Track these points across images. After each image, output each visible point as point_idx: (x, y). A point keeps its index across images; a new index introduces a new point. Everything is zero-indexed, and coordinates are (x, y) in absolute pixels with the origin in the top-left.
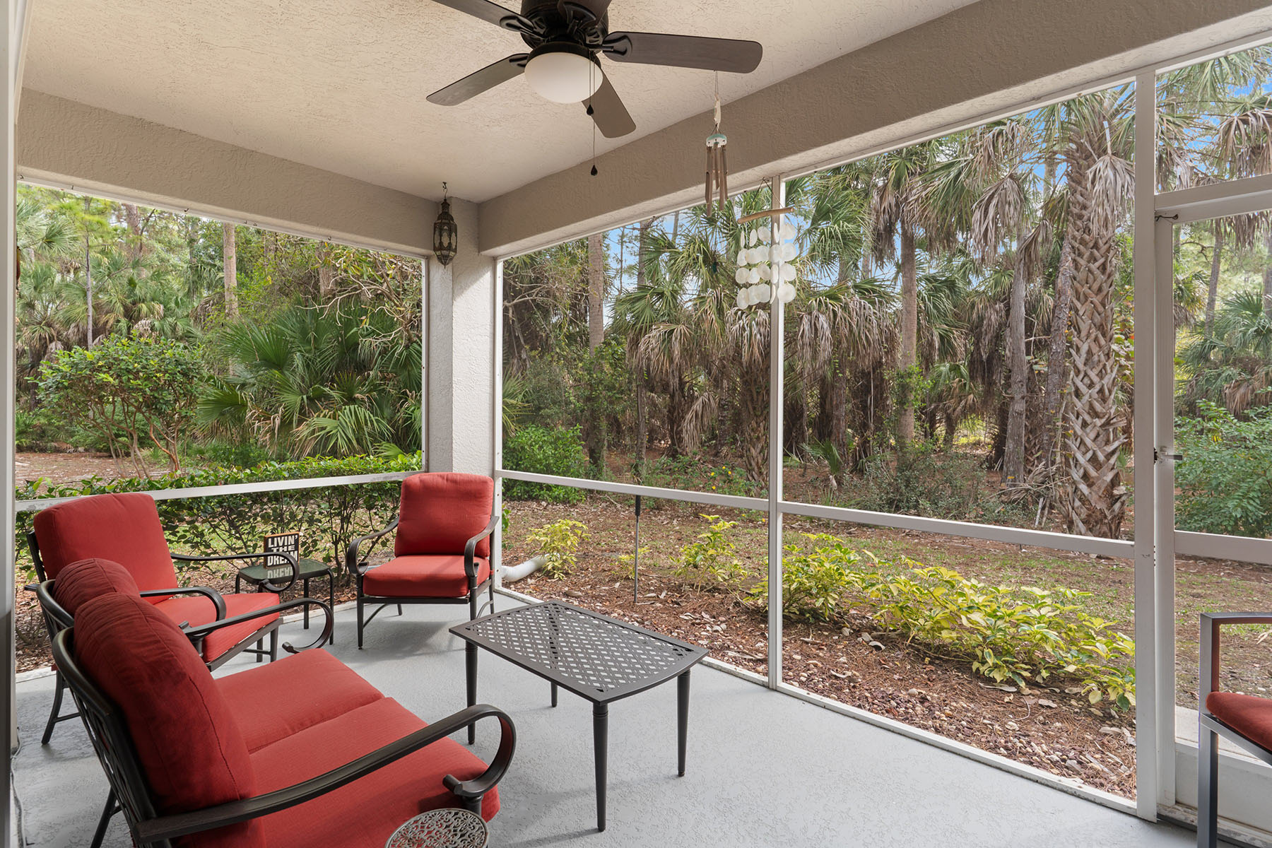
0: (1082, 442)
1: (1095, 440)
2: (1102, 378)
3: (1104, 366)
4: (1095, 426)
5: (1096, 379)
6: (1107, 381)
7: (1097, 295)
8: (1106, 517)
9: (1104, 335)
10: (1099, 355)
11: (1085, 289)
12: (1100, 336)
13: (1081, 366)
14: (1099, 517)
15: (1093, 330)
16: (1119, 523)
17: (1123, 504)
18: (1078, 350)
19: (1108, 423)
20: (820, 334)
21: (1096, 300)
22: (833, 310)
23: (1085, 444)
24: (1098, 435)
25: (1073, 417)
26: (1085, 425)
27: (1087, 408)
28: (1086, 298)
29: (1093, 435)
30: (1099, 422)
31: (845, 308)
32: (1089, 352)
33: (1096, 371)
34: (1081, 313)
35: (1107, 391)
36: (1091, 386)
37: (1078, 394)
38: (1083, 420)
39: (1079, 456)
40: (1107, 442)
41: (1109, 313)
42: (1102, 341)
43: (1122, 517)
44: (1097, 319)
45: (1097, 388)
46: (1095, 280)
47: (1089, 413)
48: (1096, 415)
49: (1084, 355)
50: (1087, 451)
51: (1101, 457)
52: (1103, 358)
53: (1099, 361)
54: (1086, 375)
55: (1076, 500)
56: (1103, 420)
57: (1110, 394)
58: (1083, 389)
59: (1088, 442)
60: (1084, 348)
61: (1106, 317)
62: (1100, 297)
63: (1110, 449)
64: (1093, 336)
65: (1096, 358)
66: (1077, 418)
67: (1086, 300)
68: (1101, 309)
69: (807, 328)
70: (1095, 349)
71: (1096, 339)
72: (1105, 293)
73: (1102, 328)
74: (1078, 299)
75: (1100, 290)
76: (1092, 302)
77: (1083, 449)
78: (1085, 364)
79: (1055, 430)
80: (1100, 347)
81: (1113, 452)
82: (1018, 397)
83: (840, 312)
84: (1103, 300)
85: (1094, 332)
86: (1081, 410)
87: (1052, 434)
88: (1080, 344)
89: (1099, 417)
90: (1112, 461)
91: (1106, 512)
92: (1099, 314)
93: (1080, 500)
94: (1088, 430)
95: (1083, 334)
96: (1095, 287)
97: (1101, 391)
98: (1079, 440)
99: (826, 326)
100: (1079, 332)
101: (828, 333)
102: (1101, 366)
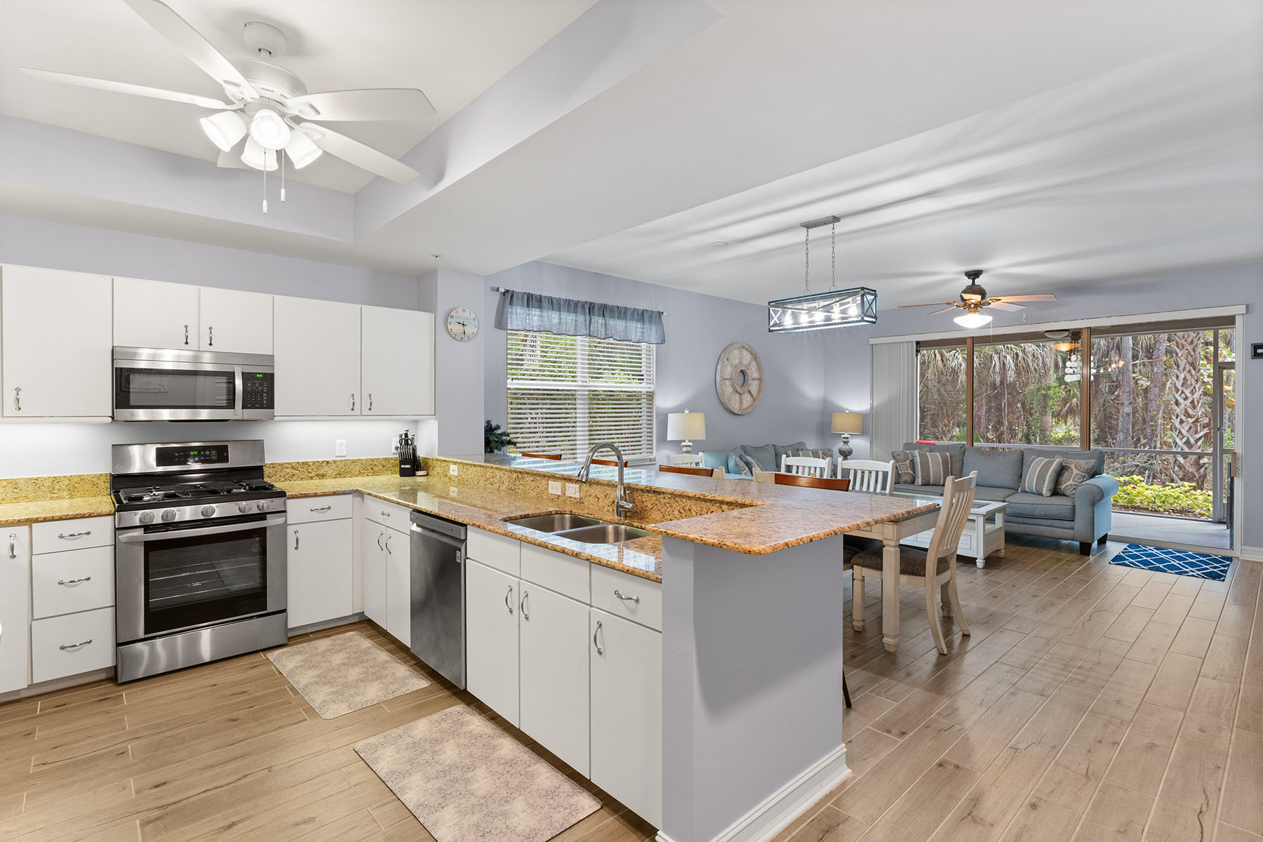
0: (1180, 432)
1: (1188, 431)
2: (1193, 394)
3: (1195, 387)
4: (1188, 422)
5: (1189, 395)
6: (1196, 396)
7: (1190, 345)
8: (1195, 476)
9: (1194, 369)
10: (1191, 381)
11: (1183, 341)
12: (1192, 369)
13: (1179, 387)
14: (1191, 476)
15: (1188, 365)
16: (1203, 481)
17: (1206, 469)
18: (1177, 377)
19: (1197, 421)
20: (1007, 367)
21: (1190, 348)
22: (1016, 353)
23: (1182, 433)
24: (1190, 428)
25: (1174, 417)
26: (1182, 422)
27: (1183, 412)
28: (1183, 347)
29: (1187, 428)
30: (1191, 420)
31: (1024, 351)
32: (1185, 379)
33: (1189, 390)
34: (1180, 355)
35: (1196, 402)
36: (1186, 399)
37: (1177, 403)
38: (1181, 419)
39: (1178, 440)
40: (1196, 432)
41: (1198, 356)
42: (1193, 372)
43: (1205, 477)
44: (1190, 359)
45: (1190, 400)
46: (1189, 336)
47: (1184, 415)
48: (1190, 416)
49: (1181, 381)
50: (1184, 437)
51: (1192, 441)
52: (1194, 382)
53: (1191, 384)
54: (1183, 392)
55: (1176, 467)
56: (1193, 420)
57: (1198, 404)
58: (1181, 400)
59: (1184, 432)
60: (1182, 376)
61: (1196, 358)
62: (1192, 346)
63: (1198, 436)
64: (1188, 369)
65: (1189, 382)
66: (1177, 418)
67: (1183, 348)
68: (1192, 353)
69: (998, 363)
70: (1189, 377)
71: (1189, 371)
72: (1195, 344)
73: (1193, 365)
74: (1178, 347)
75: (1192, 342)
76: (1187, 349)
77: (1180, 436)
78: (1182, 386)
79: (1156, 426)
80: (1192, 375)
81: (1200, 438)
82: (1126, 403)
83: (1021, 354)
84: (1194, 348)
85: (1188, 367)
86: (1179, 414)
87: (1154, 428)
88: (1179, 374)
89: (1191, 417)
90: (1199, 443)
91: (1195, 473)
92: (1192, 356)
93: (1178, 467)
94: (1184, 425)
95: (1181, 368)
96: (1189, 340)
97: (1192, 402)
98: (1178, 431)
99: (1011, 362)
100: (1178, 367)
101: (1013, 367)
102: (1192, 388)
